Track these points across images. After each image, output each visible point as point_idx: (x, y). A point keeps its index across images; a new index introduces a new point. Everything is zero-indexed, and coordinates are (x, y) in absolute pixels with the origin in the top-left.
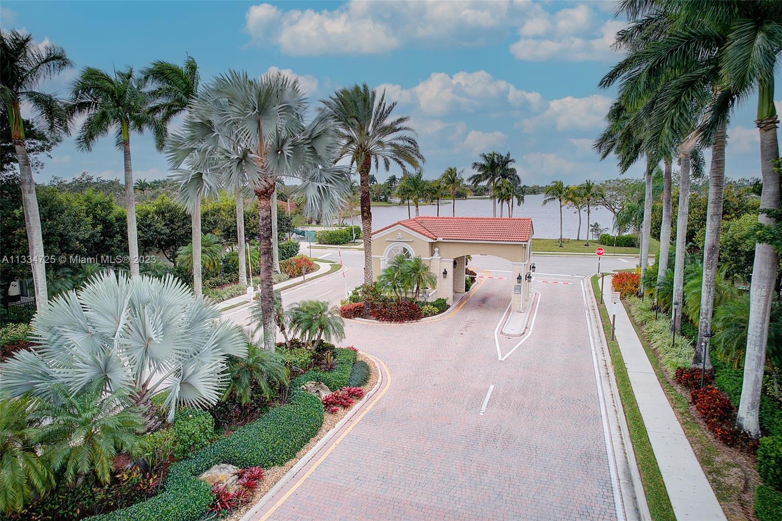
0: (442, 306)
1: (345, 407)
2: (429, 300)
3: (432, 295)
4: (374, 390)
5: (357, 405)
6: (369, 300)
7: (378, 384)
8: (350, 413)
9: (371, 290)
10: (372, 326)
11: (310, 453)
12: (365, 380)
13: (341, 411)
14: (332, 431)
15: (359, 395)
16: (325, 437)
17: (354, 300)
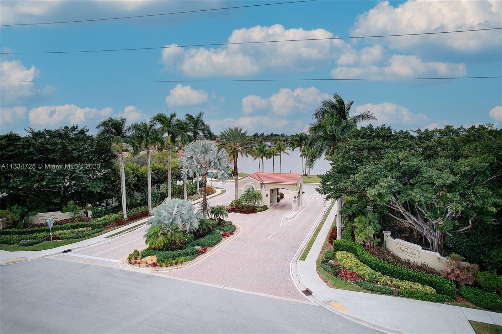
0: (265, 208)
1: (228, 236)
2: (260, 206)
3: (261, 204)
4: (237, 233)
5: (231, 236)
6: (237, 205)
7: (238, 232)
8: (229, 238)
9: (238, 202)
10: (238, 215)
11: (218, 246)
12: (234, 230)
13: (226, 237)
14: (224, 242)
15: (232, 234)
16: (222, 243)
17: (231, 205)
